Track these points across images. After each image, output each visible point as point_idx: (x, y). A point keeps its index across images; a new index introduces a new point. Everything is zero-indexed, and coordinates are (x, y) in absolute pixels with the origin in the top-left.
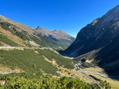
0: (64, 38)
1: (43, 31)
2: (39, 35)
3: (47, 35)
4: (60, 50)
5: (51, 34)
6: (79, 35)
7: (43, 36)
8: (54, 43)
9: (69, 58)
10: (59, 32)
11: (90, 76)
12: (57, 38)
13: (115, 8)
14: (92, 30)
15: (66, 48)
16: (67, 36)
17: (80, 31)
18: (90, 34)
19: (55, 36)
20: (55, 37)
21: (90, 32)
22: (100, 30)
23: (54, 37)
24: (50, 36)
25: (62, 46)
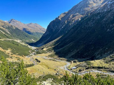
0: (39, 31)
1: (17, 24)
2: (9, 28)
3: (21, 28)
5: (25, 28)
6: (49, 27)
7: (14, 29)
10: (34, 25)
12: (32, 31)
14: (58, 23)
17: (50, 24)
18: (56, 26)
19: (29, 29)
20: (30, 30)
21: (56, 25)
22: (63, 23)
23: (28, 30)
24: (24, 29)
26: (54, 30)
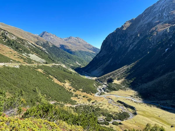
0: (83, 49)
1: (51, 39)
2: (44, 45)
3: (58, 45)
4: (77, 66)
5: (63, 44)
6: (104, 44)
7: (51, 46)
8: (68, 56)
9: (90, 78)
10: (76, 40)
11: (119, 102)
12: (73, 50)
13: (154, 5)
14: (123, 37)
15: (86, 63)
16: (87, 46)
17: (106, 38)
18: (120, 42)
19: (69, 46)
20: (70, 48)
21: (120, 40)
22: (134, 37)
23: (68, 48)
24: (62, 47)
25: (81, 61)
26: (117, 48)
